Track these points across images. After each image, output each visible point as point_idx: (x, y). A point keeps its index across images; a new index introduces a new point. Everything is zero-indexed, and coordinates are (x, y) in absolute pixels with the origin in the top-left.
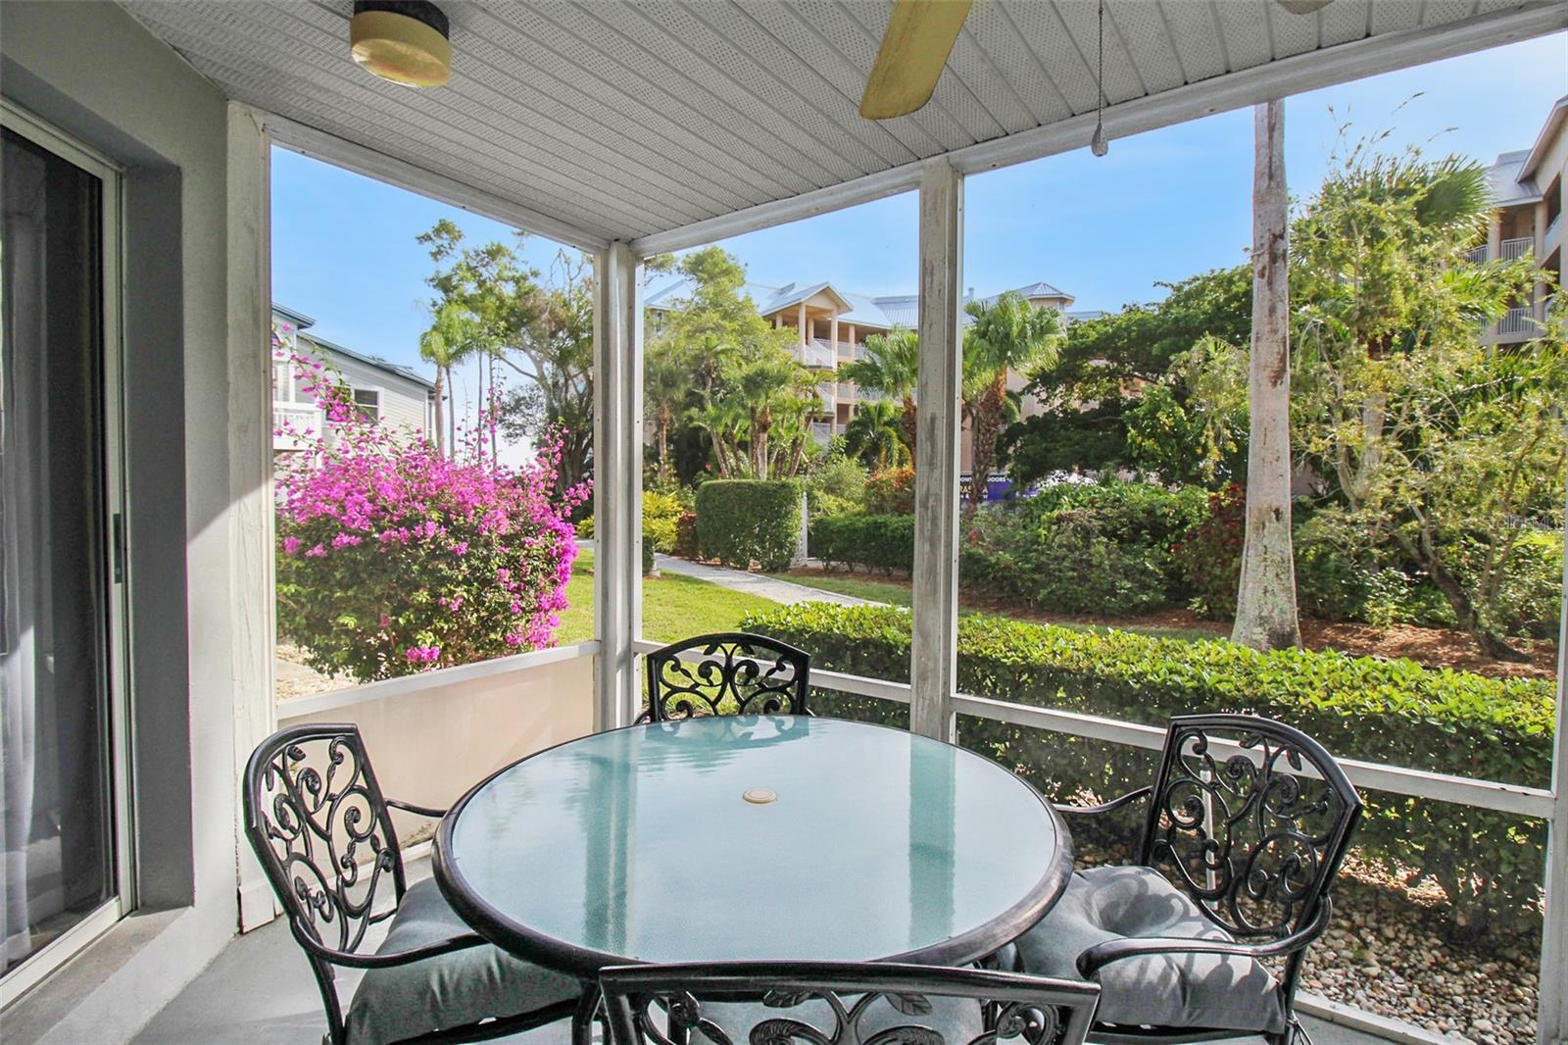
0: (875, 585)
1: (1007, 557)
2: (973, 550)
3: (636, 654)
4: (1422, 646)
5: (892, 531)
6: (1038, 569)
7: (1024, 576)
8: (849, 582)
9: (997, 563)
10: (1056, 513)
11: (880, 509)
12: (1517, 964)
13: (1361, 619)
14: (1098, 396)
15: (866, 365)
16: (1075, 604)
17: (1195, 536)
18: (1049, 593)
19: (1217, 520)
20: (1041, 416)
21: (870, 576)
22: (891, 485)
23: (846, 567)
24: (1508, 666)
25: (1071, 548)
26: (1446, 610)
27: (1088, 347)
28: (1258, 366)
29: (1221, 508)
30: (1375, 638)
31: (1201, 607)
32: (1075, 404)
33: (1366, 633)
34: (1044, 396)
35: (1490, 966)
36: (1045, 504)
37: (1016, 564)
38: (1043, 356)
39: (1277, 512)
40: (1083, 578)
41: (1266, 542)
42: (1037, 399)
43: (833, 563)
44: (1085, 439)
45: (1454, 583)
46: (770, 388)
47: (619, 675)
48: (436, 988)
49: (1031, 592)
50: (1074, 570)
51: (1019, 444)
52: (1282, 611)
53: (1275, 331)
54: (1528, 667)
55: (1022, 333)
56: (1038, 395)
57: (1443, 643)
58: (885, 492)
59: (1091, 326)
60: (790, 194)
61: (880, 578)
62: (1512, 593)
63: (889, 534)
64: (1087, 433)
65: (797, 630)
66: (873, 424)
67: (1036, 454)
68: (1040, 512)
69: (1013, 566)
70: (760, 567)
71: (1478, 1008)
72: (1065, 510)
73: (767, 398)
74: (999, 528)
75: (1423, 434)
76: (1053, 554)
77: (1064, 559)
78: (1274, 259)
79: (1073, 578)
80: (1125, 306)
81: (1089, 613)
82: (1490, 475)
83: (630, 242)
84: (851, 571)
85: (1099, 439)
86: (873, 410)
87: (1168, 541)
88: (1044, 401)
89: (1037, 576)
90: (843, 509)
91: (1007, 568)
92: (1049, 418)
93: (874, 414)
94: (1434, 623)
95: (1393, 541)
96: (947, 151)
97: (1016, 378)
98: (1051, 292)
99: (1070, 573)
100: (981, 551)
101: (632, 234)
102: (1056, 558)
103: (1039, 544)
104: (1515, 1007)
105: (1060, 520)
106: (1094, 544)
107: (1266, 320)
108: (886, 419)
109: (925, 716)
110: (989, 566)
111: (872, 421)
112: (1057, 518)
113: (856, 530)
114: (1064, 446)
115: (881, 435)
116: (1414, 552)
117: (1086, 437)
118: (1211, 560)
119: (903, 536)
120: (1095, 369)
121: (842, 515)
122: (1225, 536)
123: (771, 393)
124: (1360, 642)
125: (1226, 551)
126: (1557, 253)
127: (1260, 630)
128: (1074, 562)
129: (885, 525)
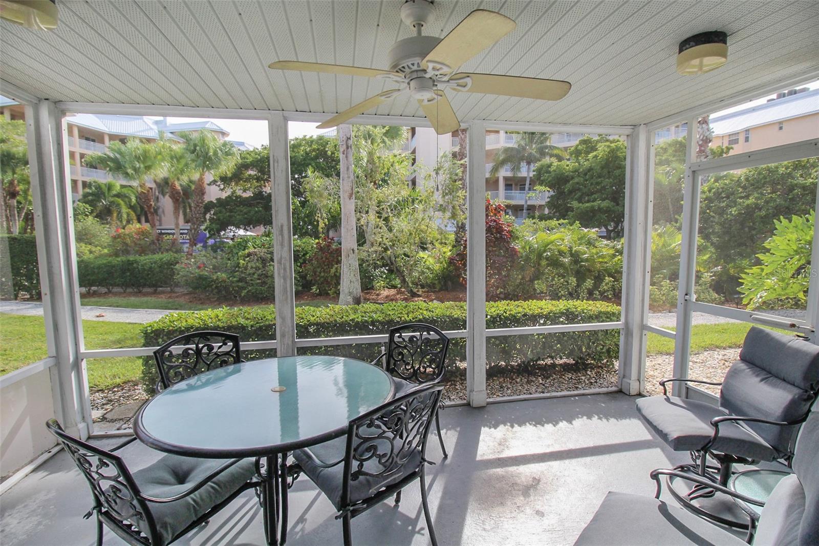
0: (133, 299)
1: (223, 276)
2: (201, 273)
3: (82, 360)
4: (392, 295)
5: (142, 266)
6: (241, 280)
7: (233, 285)
8: (113, 299)
9: (217, 279)
10: (247, 251)
11: (126, 252)
12: (454, 381)
13: (372, 288)
14: (251, 189)
15: (111, 158)
16: (261, 296)
17: (312, 260)
18: (248, 292)
19: (320, 253)
20: (224, 198)
21: (124, 294)
22: (132, 237)
23: (106, 290)
24: (416, 299)
25: (257, 268)
26: (397, 282)
27: (248, 164)
28: (344, 191)
29: (321, 247)
30: (378, 295)
31: (316, 290)
32: (239, 193)
33: (375, 293)
34: (222, 187)
35: (449, 383)
36: (240, 247)
37: (229, 278)
38: (227, 167)
39: (353, 250)
40: (264, 283)
41: (350, 262)
42: (218, 189)
43: (93, 288)
44: (249, 212)
45: (399, 273)
46: (16, 166)
47: (73, 374)
48: (193, 503)
49: (238, 292)
50: (259, 279)
51: (212, 212)
52: (357, 289)
53: (349, 177)
54: (421, 298)
55: (215, 153)
56: (219, 186)
57: (398, 294)
58: (128, 241)
59: (248, 154)
60: (193, 105)
61: (136, 294)
62: (415, 274)
63: (140, 267)
64: (250, 208)
65: (186, 328)
66: (104, 196)
67: (224, 219)
68: (238, 251)
69: (227, 280)
70: (28, 297)
71: (450, 394)
72: (252, 250)
73: (14, 173)
74: (214, 260)
75: (390, 218)
76: (248, 272)
77: (254, 274)
78: (347, 148)
79: (259, 283)
80: (263, 145)
81: (268, 299)
82: (411, 234)
83: (57, 102)
84: (110, 292)
85: (256, 212)
86: (103, 187)
87: (299, 262)
88: (222, 190)
89: (240, 284)
90: (91, 252)
91: (224, 281)
92: (228, 199)
93: (105, 189)
94: (394, 287)
95: (383, 258)
96: (283, 110)
97: (209, 177)
98: (216, 128)
99: (258, 281)
100: (206, 273)
101: (59, 97)
102: (250, 274)
103: (239, 267)
104: (457, 391)
105: (249, 255)
106: (267, 266)
107: (346, 172)
108: (114, 192)
109: (285, 352)
110: (212, 281)
111: (103, 194)
112: (248, 254)
113: (114, 266)
114: (239, 215)
115: (112, 203)
116: (389, 262)
117: (251, 210)
118: (319, 270)
119: (151, 268)
120: (250, 175)
121: (91, 256)
122: (324, 259)
123: (18, 170)
124: (373, 297)
125: (325, 266)
126: (415, 148)
127: (349, 297)
128: (258, 275)
129: (136, 262)
